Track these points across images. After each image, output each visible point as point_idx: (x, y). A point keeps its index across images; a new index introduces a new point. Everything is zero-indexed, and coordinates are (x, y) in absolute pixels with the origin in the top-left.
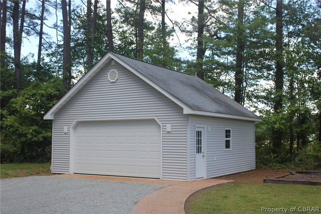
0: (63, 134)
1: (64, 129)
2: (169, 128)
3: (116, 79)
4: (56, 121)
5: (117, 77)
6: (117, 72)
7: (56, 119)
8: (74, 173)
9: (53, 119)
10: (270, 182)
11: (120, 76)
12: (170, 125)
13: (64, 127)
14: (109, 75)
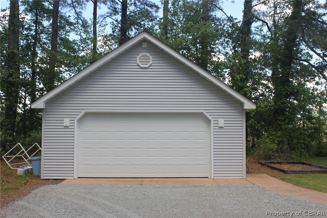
0: (63, 127)
1: (64, 122)
2: (221, 123)
3: (149, 64)
4: (48, 110)
5: (151, 63)
6: (151, 57)
7: (48, 108)
8: (78, 178)
9: (44, 108)
10: (291, 173)
11: (154, 62)
12: (223, 119)
13: (65, 119)
14: (138, 59)
